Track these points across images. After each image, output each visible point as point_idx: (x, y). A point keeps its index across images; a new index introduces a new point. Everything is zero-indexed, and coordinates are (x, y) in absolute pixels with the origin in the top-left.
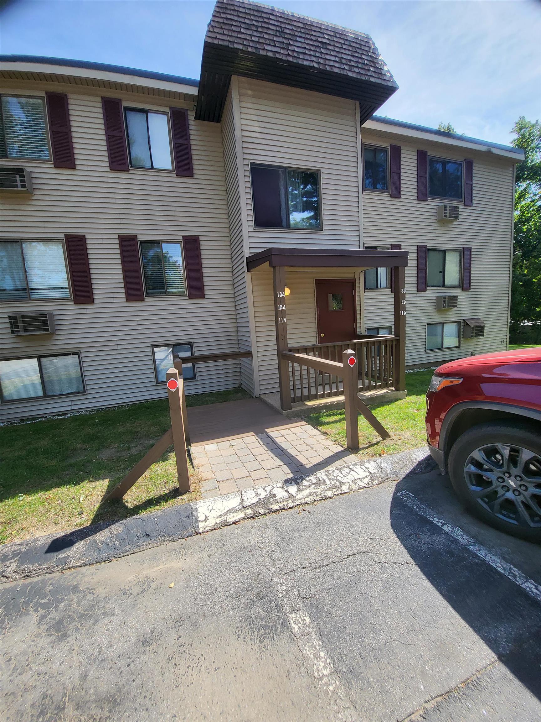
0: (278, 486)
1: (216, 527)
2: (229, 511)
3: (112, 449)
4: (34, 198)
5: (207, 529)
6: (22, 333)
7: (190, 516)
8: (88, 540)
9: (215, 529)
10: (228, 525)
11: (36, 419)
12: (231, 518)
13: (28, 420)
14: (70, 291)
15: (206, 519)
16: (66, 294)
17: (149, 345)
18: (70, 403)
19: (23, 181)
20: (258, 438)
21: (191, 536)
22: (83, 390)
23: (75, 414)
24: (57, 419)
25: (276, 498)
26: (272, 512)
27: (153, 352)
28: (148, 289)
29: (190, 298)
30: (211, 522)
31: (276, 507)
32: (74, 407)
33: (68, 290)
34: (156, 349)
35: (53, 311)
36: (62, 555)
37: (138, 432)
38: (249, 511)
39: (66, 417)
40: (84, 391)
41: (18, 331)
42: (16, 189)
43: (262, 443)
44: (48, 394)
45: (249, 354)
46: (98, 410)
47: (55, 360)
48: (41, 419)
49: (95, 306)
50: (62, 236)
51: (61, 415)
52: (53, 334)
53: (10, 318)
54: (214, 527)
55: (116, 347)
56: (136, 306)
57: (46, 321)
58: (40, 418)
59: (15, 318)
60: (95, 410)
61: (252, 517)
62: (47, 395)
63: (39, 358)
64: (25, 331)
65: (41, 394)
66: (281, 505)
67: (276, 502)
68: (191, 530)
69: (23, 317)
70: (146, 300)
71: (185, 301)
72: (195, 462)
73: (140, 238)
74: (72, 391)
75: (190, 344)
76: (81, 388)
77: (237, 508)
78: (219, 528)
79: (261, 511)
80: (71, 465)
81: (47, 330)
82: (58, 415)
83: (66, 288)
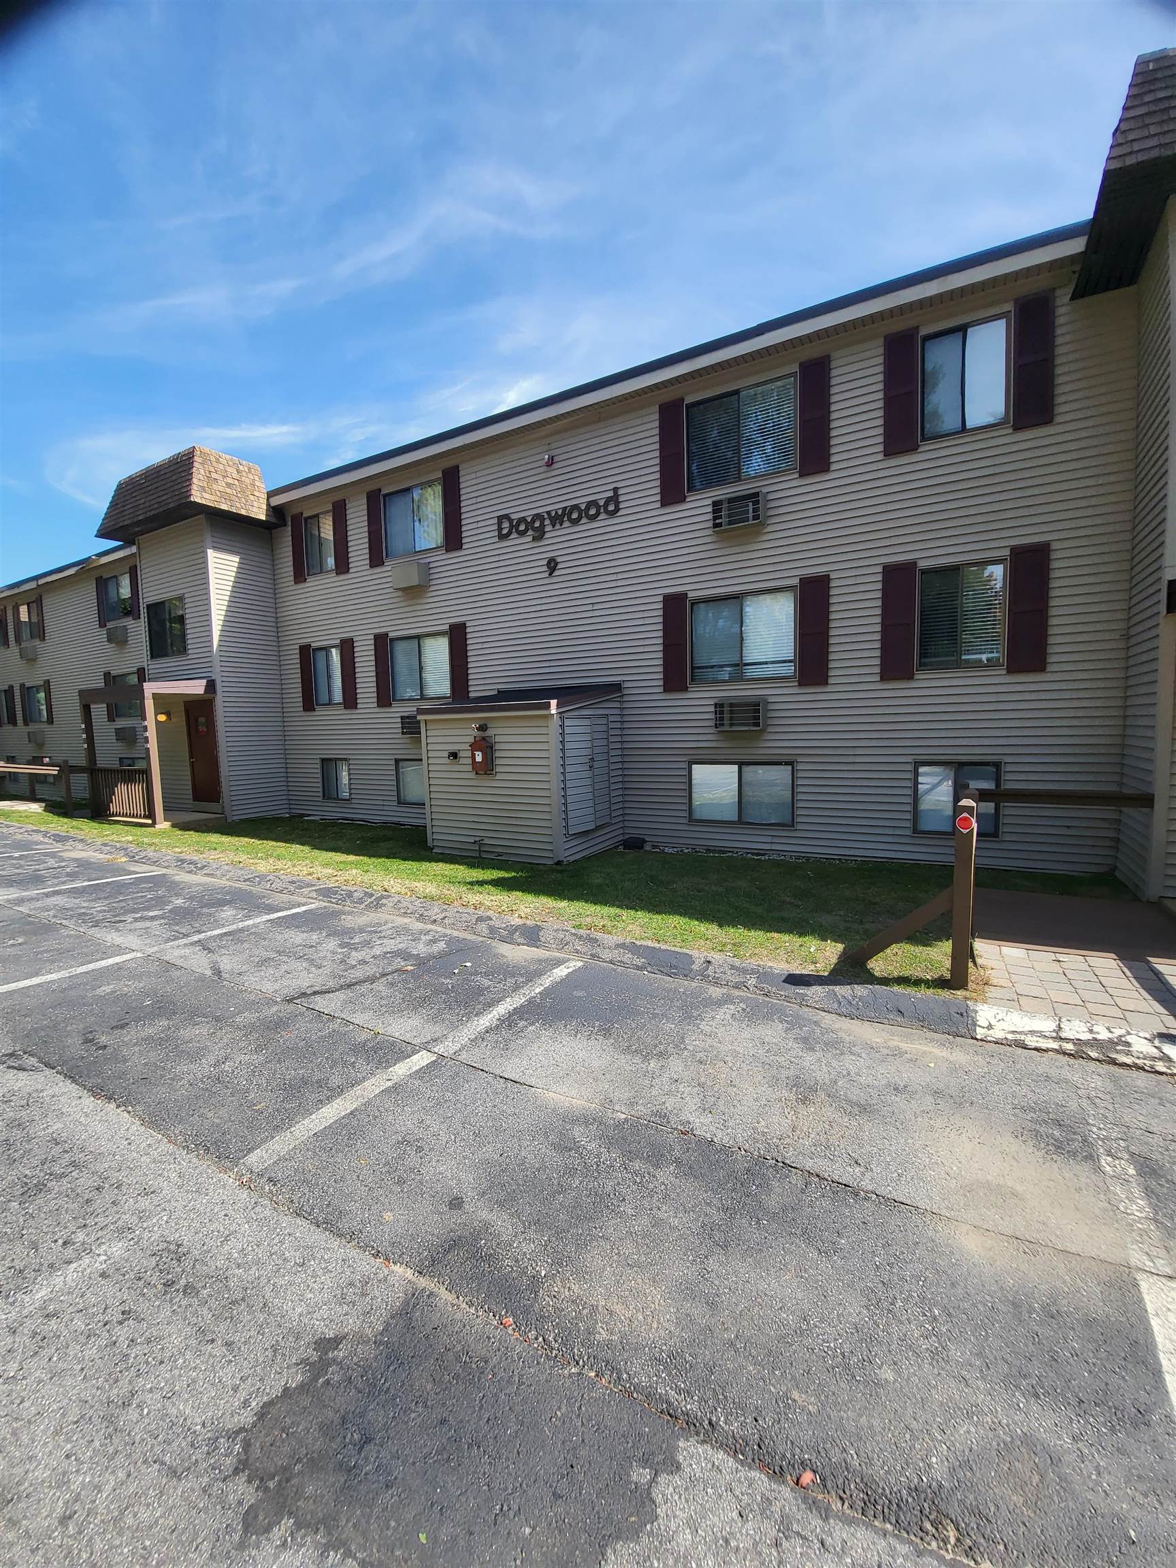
0: (1141, 1034)
1: (1004, 1042)
2: (1032, 1032)
3: (836, 915)
4: (766, 530)
5: (989, 1039)
6: (726, 728)
7: (965, 1014)
8: (827, 988)
9: (1002, 1044)
10: (1025, 1048)
11: (724, 852)
12: (1032, 1041)
13: (714, 851)
14: (795, 666)
15: (990, 1027)
16: (789, 669)
17: (910, 759)
18: (769, 840)
19: (755, 510)
20: (1122, 965)
21: (962, 1036)
22: (790, 823)
23: (775, 857)
24: (751, 859)
25: (1131, 1049)
26: (1114, 1062)
27: (917, 774)
28: (922, 655)
29: (1010, 671)
30: (997, 1034)
31: (1128, 1060)
32: (774, 847)
33: (793, 664)
34: (922, 770)
35: (769, 697)
36: (801, 990)
37: (875, 904)
38: (1069, 1047)
39: (763, 858)
40: (791, 825)
41: (723, 725)
42: (747, 523)
43: (1128, 973)
44: (744, 820)
45: (1147, 801)
46: (808, 859)
47: (760, 770)
48: (730, 854)
49: (829, 689)
50: (796, 581)
51: (757, 854)
52: (763, 731)
53: (716, 705)
54: (1000, 1041)
55: (851, 759)
56: (898, 689)
57: (758, 711)
58: (729, 852)
59: (722, 705)
60: (803, 857)
61: (1072, 1055)
62: (742, 821)
63: (741, 764)
64: (731, 725)
65: (736, 819)
66: (1137, 1061)
67: (1128, 1053)
68: (963, 1031)
69: (731, 705)
70: (917, 677)
71: (999, 679)
72: (979, 961)
73: (922, 564)
74: (776, 822)
75: (997, 765)
76: (788, 819)
77: (1047, 1034)
78: (1010, 1046)
79: (1094, 1054)
80: (783, 919)
81: (757, 725)
82: (753, 854)
83: (790, 661)
